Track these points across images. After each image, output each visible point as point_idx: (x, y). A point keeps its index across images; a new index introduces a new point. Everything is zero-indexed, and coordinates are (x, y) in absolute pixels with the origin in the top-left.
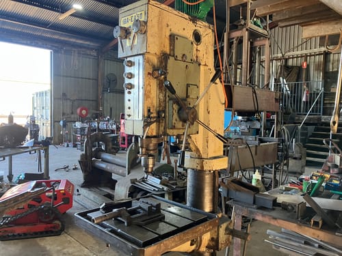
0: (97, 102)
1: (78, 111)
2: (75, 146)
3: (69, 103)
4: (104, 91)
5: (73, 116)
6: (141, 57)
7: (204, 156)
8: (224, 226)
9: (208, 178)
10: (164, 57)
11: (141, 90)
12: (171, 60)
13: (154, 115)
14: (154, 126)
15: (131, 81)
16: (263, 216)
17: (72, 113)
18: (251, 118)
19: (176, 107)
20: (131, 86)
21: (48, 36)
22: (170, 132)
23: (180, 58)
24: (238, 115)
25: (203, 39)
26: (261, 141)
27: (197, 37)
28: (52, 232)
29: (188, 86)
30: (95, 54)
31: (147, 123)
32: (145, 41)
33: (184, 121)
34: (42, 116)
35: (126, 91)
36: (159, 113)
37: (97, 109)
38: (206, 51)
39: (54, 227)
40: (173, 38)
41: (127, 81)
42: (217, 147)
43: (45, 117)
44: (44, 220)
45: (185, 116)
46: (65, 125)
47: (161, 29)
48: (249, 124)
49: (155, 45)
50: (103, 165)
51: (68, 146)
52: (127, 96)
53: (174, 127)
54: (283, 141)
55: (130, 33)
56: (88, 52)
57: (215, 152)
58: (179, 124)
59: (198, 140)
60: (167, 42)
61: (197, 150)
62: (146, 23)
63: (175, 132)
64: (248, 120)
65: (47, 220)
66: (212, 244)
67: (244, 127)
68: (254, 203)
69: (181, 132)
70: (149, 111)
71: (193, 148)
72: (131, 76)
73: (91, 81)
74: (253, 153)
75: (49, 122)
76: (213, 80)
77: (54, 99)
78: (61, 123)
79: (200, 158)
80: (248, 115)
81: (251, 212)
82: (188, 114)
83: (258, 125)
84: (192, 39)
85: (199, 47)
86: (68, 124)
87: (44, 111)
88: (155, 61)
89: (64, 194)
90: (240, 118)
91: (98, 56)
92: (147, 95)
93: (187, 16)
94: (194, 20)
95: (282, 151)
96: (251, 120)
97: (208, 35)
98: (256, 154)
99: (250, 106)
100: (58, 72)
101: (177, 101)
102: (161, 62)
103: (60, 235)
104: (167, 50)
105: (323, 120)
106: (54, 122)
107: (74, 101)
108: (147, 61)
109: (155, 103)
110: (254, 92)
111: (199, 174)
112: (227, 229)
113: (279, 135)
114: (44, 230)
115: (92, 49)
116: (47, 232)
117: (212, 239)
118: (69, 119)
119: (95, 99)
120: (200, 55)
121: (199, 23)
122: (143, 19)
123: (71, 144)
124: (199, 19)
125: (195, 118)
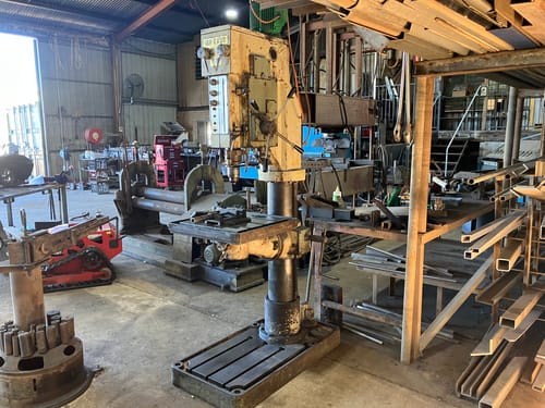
0: (114, 120)
1: (87, 133)
2: (87, 187)
3: (70, 123)
4: (123, 102)
5: (78, 142)
6: (225, 77)
7: (283, 169)
8: (303, 232)
9: (287, 191)
10: (246, 76)
11: (226, 107)
12: (252, 78)
13: (238, 129)
14: (238, 139)
15: (216, 98)
16: (341, 226)
17: (77, 138)
18: (338, 135)
19: (258, 121)
20: (215, 103)
21: (29, 14)
22: (253, 144)
23: (259, 76)
24: (323, 132)
25: (278, 55)
26: (352, 164)
27: (273, 54)
28: (101, 281)
29: (267, 101)
30: (106, 44)
31: (233, 137)
32: (229, 62)
33: (266, 134)
34: (27, 144)
35: (211, 108)
36: (242, 127)
37: (115, 130)
38: (282, 68)
39: (103, 276)
40: (252, 57)
41: (212, 98)
42: (294, 159)
43: (31, 145)
44: (90, 267)
45: (266, 128)
46: (67, 157)
47: (241, 50)
48: (336, 143)
49: (238, 66)
50: (149, 204)
51: (75, 188)
52: (212, 112)
53: (256, 140)
54: (380, 164)
55: (213, 54)
56: (95, 40)
57: (293, 165)
58: (261, 137)
59: (277, 153)
60: (247, 62)
61: (277, 163)
62: (229, 46)
63: (258, 144)
64: (335, 138)
65: (94, 267)
66: (293, 249)
67: (330, 146)
68: (334, 217)
69: (262, 144)
70: (234, 125)
71: (273, 161)
72: (215, 93)
73: (102, 86)
74: (341, 179)
75: (42, 153)
76: (290, 96)
77: (46, 116)
78: (62, 154)
79: (279, 170)
80: (335, 131)
81: (330, 225)
82: (268, 128)
83: (347, 144)
84: (268, 57)
85: (275, 64)
86: (72, 154)
87: (30, 135)
88: (237, 79)
89: (111, 236)
90: (325, 135)
91: (111, 47)
92: (231, 112)
93: (263, 35)
94: (270, 37)
95: (379, 177)
96: (338, 138)
97: (284, 52)
98: (345, 179)
99: (336, 120)
100: (48, 74)
101: (258, 116)
102: (243, 81)
103: (110, 284)
104: (248, 69)
105: (440, 137)
106: (50, 151)
107: (79, 118)
108: (231, 80)
109: (239, 117)
110: (342, 101)
111: (279, 186)
112: (306, 235)
113: (375, 156)
114: (91, 279)
115: (100, 35)
116: (94, 282)
117: (293, 245)
118: (72, 148)
119: (110, 115)
120: (277, 71)
121: (275, 40)
122: (226, 42)
123: (80, 185)
124: (275, 35)
125: (275, 130)
